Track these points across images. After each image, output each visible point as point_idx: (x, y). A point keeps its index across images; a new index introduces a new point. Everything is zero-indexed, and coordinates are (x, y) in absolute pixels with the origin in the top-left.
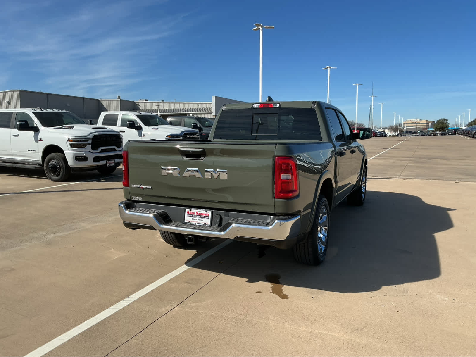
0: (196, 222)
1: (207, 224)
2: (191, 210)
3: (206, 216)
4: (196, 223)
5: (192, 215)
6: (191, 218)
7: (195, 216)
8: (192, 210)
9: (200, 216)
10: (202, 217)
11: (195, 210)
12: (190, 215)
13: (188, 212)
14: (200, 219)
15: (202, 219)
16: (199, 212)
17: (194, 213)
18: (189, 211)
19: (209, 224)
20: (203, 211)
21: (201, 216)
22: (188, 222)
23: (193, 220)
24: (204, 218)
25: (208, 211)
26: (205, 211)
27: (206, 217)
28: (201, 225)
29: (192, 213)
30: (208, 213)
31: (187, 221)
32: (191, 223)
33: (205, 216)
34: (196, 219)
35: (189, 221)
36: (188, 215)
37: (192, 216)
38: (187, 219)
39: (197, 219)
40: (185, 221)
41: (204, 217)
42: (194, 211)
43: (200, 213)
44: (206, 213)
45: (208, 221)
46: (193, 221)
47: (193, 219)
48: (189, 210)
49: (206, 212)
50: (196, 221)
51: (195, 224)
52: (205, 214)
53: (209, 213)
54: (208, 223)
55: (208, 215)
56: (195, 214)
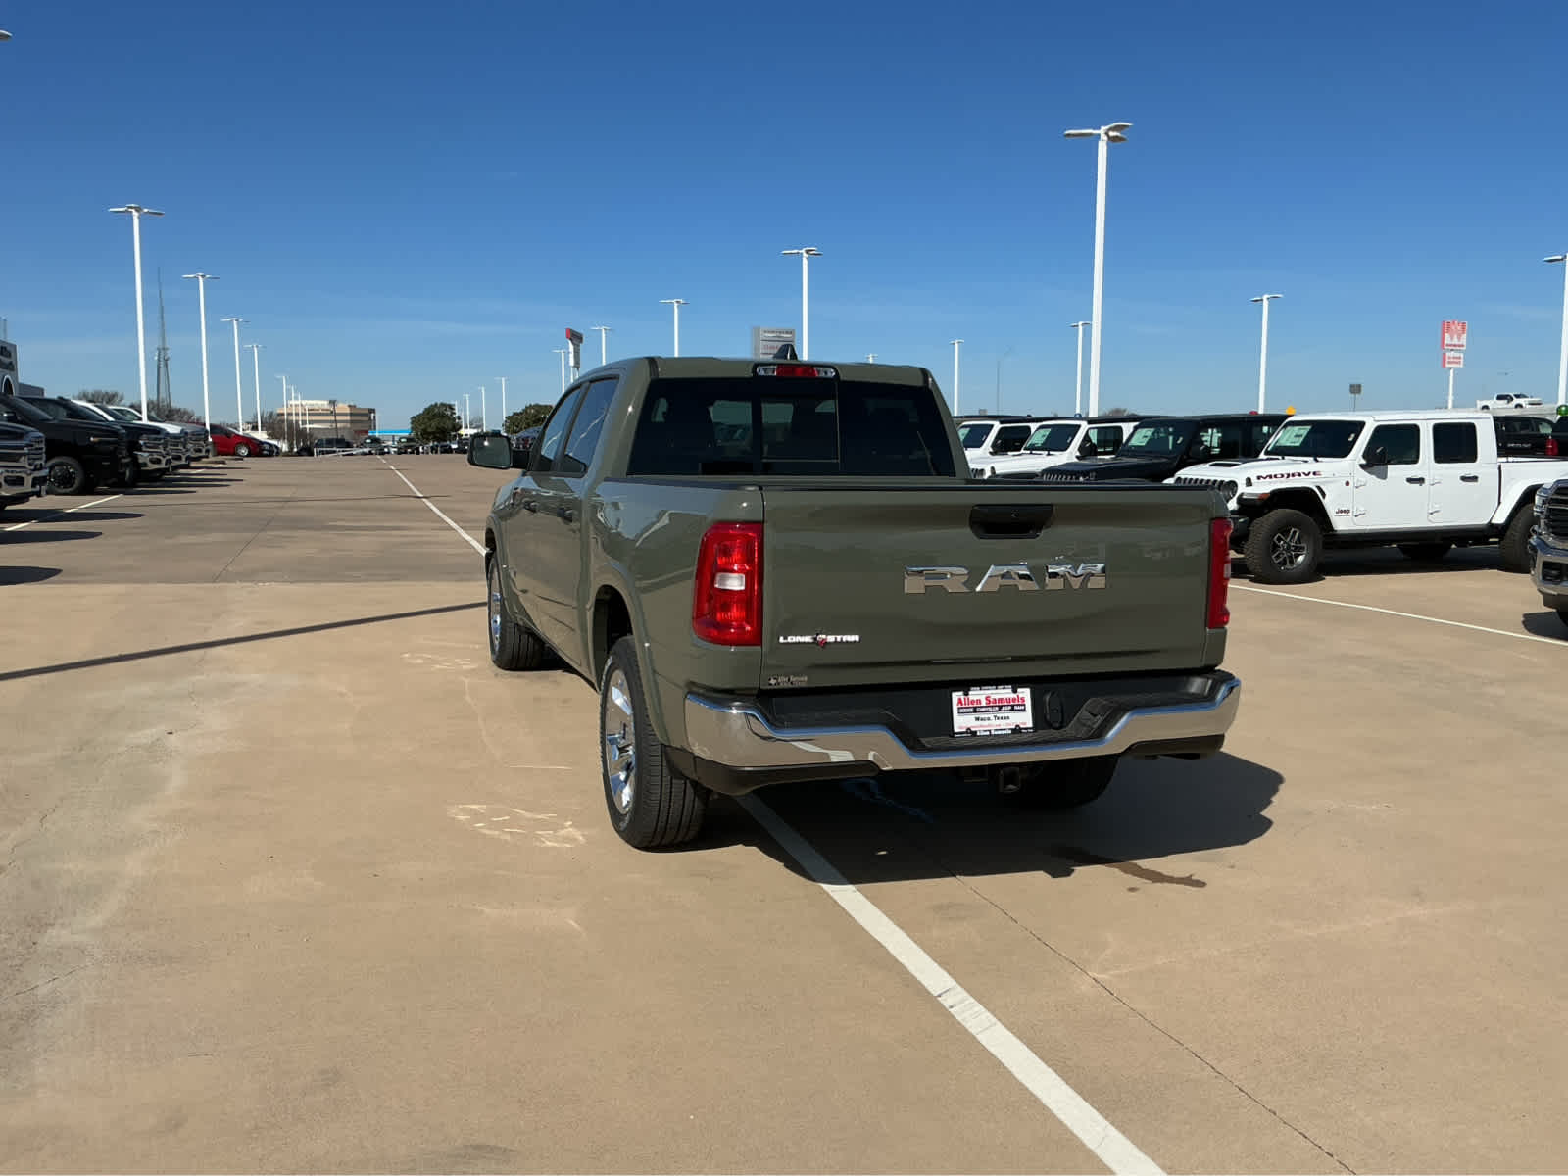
0: (989, 726)
1: (1022, 726)
2: (966, 694)
3: (1018, 705)
4: (990, 731)
5: (975, 708)
6: (972, 717)
7: (983, 709)
8: (970, 693)
9: (997, 708)
10: (1003, 708)
11: (982, 692)
12: (968, 710)
13: (960, 701)
14: (999, 715)
15: (1006, 715)
16: (993, 696)
17: (979, 701)
18: (963, 697)
19: (1030, 724)
20: (1005, 693)
21: (1000, 707)
22: (965, 730)
23: (980, 723)
24: (1013, 709)
25: (1019, 690)
26: (1010, 690)
27: (1016, 707)
28: (1006, 732)
29: (973, 702)
30: (1021, 696)
31: (961, 728)
32: (976, 732)
33: (1013, 706)
34: (989, 719)
35: (969, 726)
36: (962, 711)
37: (975, 712)
38: (961, 722)
39: (991, 716)
40: (956, 730)
41: (1010, 707)
42: (977, 694)
43: (997, 697)
44: (1015, 696)
45: (1025, 719)
46: (981, 726)
47: (977, 719)
48: (961, 693)
49: (1015, 691)
50: (986, 723)
51: (988, 733)
52: (1014, 700)
53: (1025, 693)
54: (1025, 724)
55: (1023, 700)
56: (984, 704)
